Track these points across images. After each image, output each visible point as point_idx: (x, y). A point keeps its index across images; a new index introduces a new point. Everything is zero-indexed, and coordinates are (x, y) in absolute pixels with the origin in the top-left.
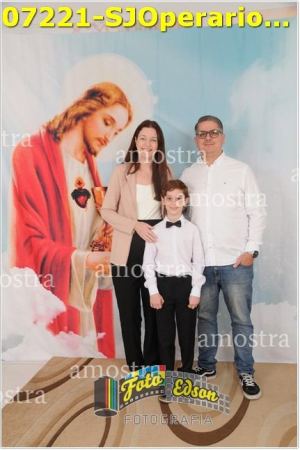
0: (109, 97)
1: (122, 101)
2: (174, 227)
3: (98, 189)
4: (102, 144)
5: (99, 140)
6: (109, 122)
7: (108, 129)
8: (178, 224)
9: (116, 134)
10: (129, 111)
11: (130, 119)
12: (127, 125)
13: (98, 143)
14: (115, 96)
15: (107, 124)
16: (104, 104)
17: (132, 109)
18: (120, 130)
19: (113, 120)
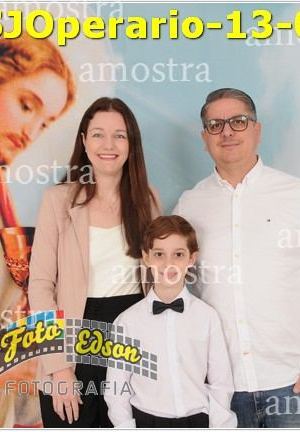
0: (29, 58)
1: (55, 64)
2: (169, 312)
3: (10, 231)
4: (17, 146)
5: (11, 137)
6: (29, 104)
7: (28, 117)
8: (178, 306)
9: (44, 125)
10: (69, 83)
11: (70, 97)
12: (65, 108)
13: (9, 143)
14: (41, 55)
15: (26, 108)
16: (19, 71)
17: (73, 79)
18: (53, 119)
19: (38, 101)
